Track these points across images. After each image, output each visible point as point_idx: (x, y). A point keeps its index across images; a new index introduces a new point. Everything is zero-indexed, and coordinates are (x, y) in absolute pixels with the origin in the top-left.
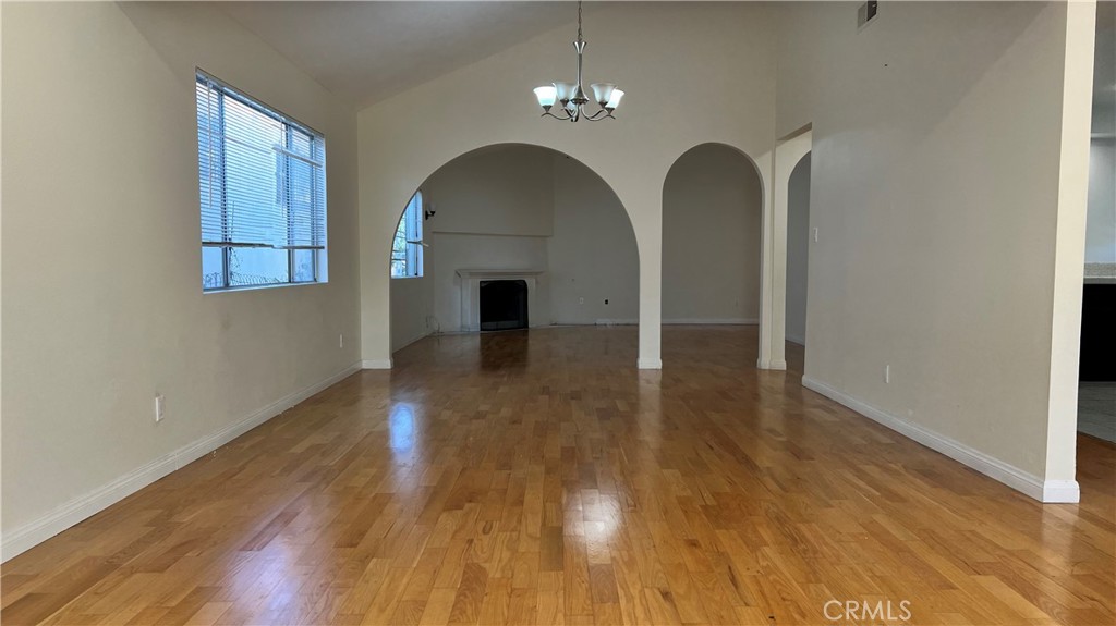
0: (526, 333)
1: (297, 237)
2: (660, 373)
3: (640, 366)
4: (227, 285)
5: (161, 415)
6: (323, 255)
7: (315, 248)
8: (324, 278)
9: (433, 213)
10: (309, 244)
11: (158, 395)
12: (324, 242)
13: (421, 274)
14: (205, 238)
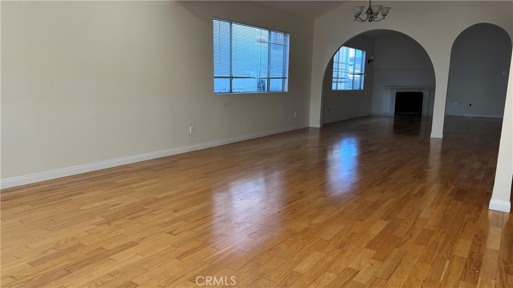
0: (421, 118)
1: (271, 74)
2: (442, 140)
3: (431, 137)
4: (231, 92)
5: (192, 132)
6: (287, 81)
7: (284, 78)
8: (286, 90)
9: (372, 60)
10: (282, 77)
11: (191, 125)
12: (287, 76)
13: (362, 88)
14: (215, 75)
